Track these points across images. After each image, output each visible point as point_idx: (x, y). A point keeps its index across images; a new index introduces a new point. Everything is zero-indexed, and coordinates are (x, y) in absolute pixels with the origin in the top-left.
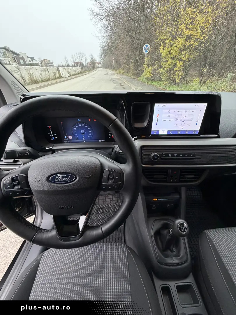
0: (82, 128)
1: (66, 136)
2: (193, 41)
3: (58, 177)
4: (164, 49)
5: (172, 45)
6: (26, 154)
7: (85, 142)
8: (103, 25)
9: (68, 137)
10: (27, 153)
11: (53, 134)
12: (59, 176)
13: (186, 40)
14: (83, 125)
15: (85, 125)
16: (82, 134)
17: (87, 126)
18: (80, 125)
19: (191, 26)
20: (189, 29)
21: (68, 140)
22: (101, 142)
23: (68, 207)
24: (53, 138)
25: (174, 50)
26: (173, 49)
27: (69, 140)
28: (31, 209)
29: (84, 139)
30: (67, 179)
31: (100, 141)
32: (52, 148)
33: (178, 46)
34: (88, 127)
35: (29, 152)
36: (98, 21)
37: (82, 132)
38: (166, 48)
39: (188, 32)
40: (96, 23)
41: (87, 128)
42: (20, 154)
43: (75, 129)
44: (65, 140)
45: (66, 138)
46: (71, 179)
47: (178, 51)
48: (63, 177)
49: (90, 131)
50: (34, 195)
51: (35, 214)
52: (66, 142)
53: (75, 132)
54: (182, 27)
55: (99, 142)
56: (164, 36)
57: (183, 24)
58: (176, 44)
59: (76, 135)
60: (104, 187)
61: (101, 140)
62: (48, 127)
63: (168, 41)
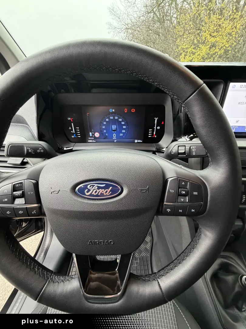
0: (114, 122)
1: (92, 133)
2: (218, 48)
3: (90, 186)
4: (185, 58)
5: (194, 54)
6: (38, 151)
7: (116, 142)
8: (121, 38)
9: (94, 134)
10: (40, 150)
11: (75, 129)
12: (93, 186)
13: (210, 48)
14: (116, 118)
15: (119, 118)
16: (113, 130)
17: (120, 120)
18: (112, 118)
19: (215, 34)
20: (213, 37)
21: (93, 138)
22: (138, 143)
23: (104, 242)
24: (75, 135)
25: (196, 59)
26: (195, 57)
27: (95, 138)
28: (40, 224)
29: (114, 137)
30: (107, 191)
31: (136, 141)
32: (72, 149)
33: (201, 54)
34: (123, 121)
35: (44, 149)
36: (116, 34)
37: (114, 127)
38: (187, 57)
39: (213, 40)
40: (114, 36)
41: (121, 122)
42: (30, 151)
43: (105, 123)
44: (89, 138)
45: (91, 135)
46: (113, 191)
47: (200, 59)
48: (99, 188)
49: (124, 127)
50: (46, 216)
51: (44, 231)
52: (91, 141)
53: (104, 127)
54: (206, 35)
55: (135, 143)
56: (185, 45)
57: (207, 32)
58: (198, 53)
59: (105, 131)
60: (169, 210)
61: (138, 139)
62: (69, 119)
63: (189, 50)
